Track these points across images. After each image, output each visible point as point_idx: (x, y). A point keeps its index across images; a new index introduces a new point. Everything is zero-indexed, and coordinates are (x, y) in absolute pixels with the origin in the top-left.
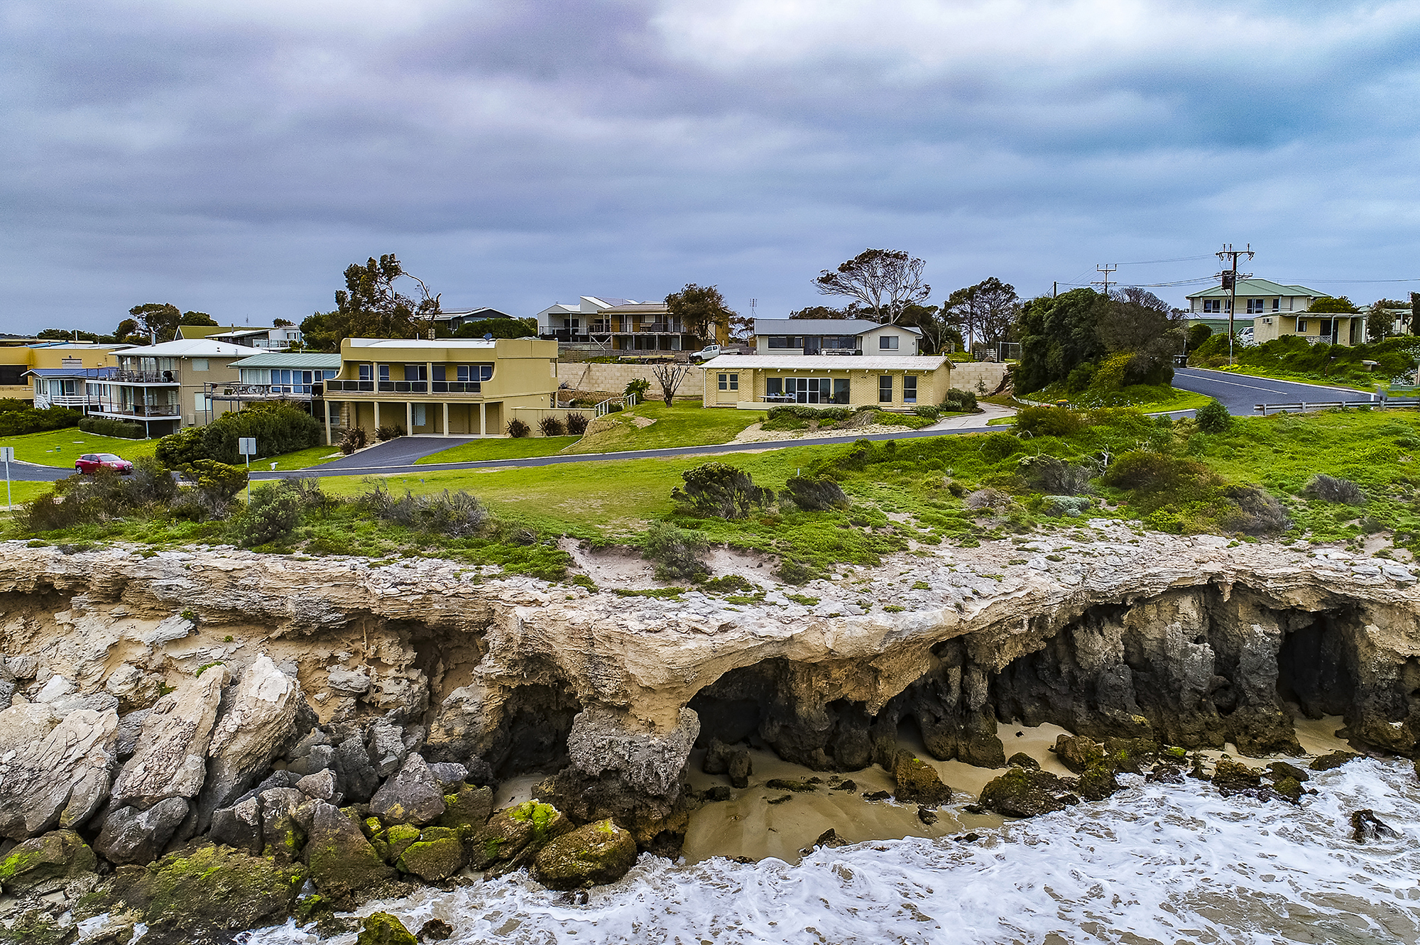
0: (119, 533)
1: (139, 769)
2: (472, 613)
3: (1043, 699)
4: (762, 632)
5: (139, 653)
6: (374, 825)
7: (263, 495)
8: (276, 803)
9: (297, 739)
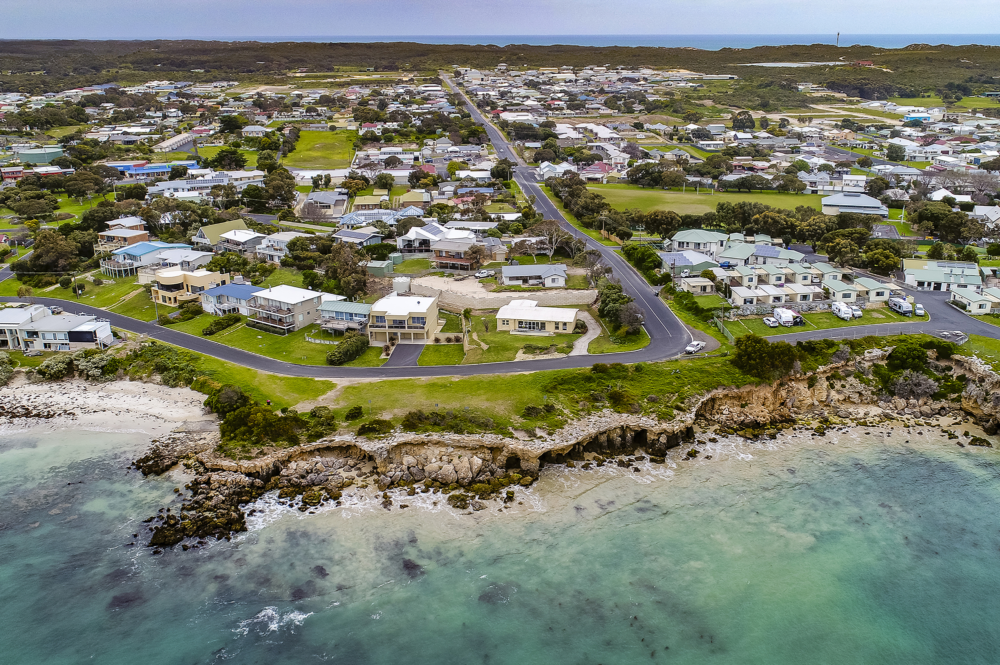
1: (461, 473)
2: (500, 445)
3: (592, 448)
6: (497, 478)
8: (484, 477)
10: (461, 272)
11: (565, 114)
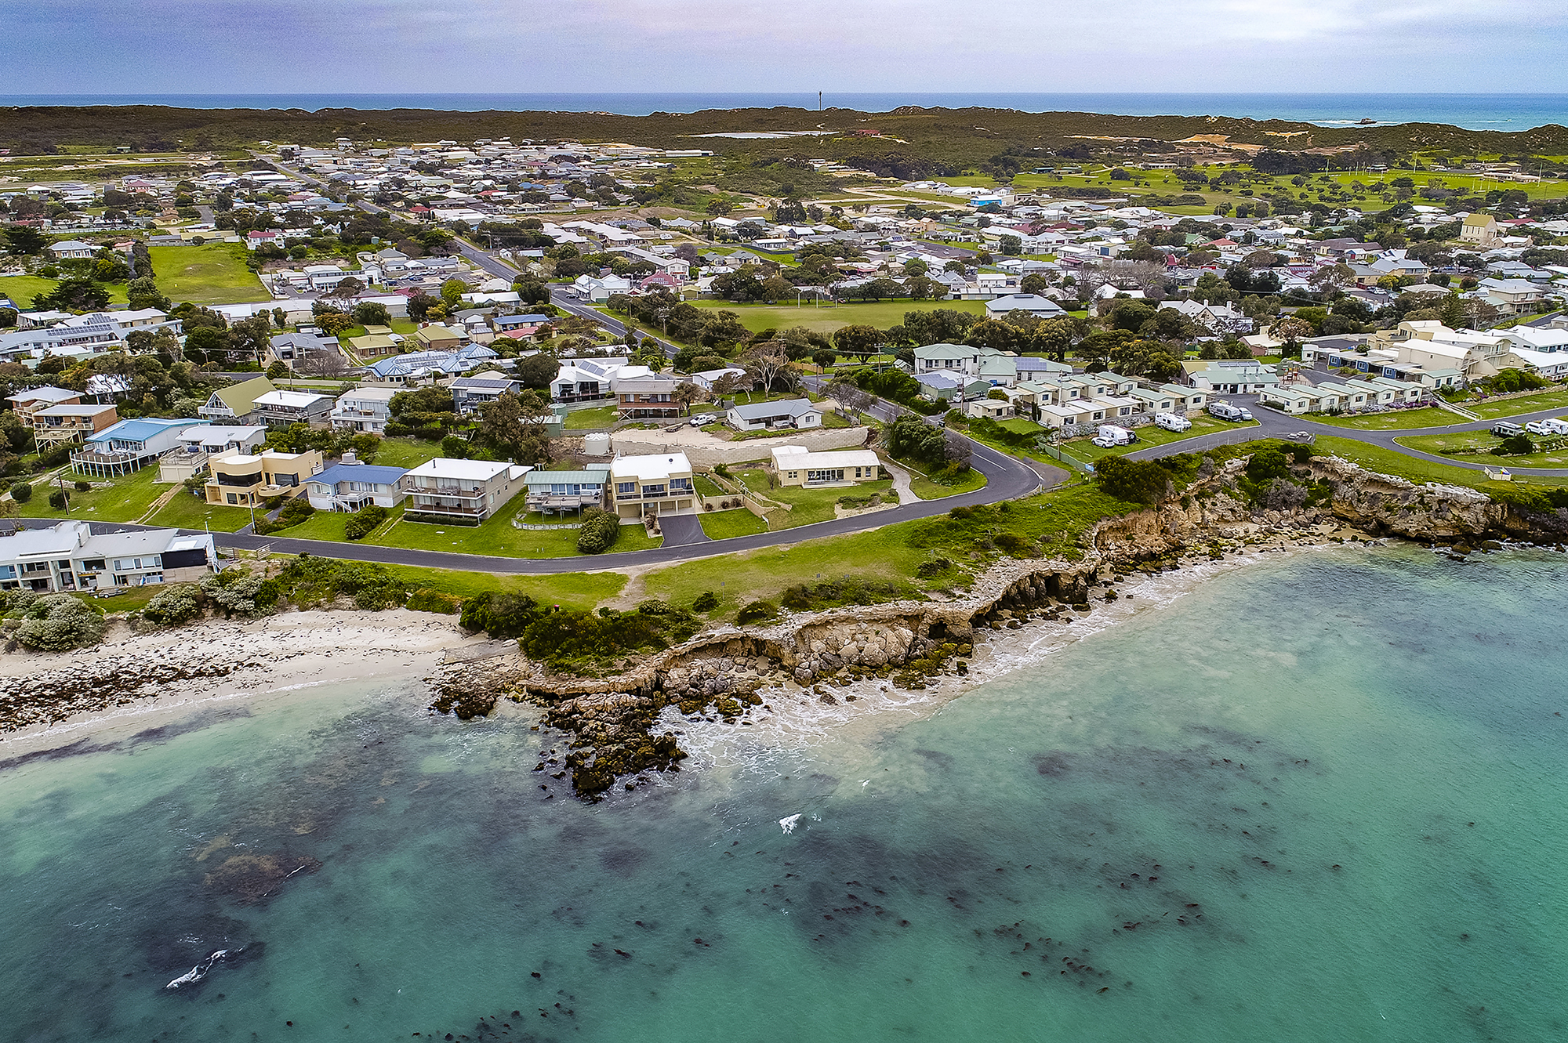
10: (668, 420)
11: (524, 210)
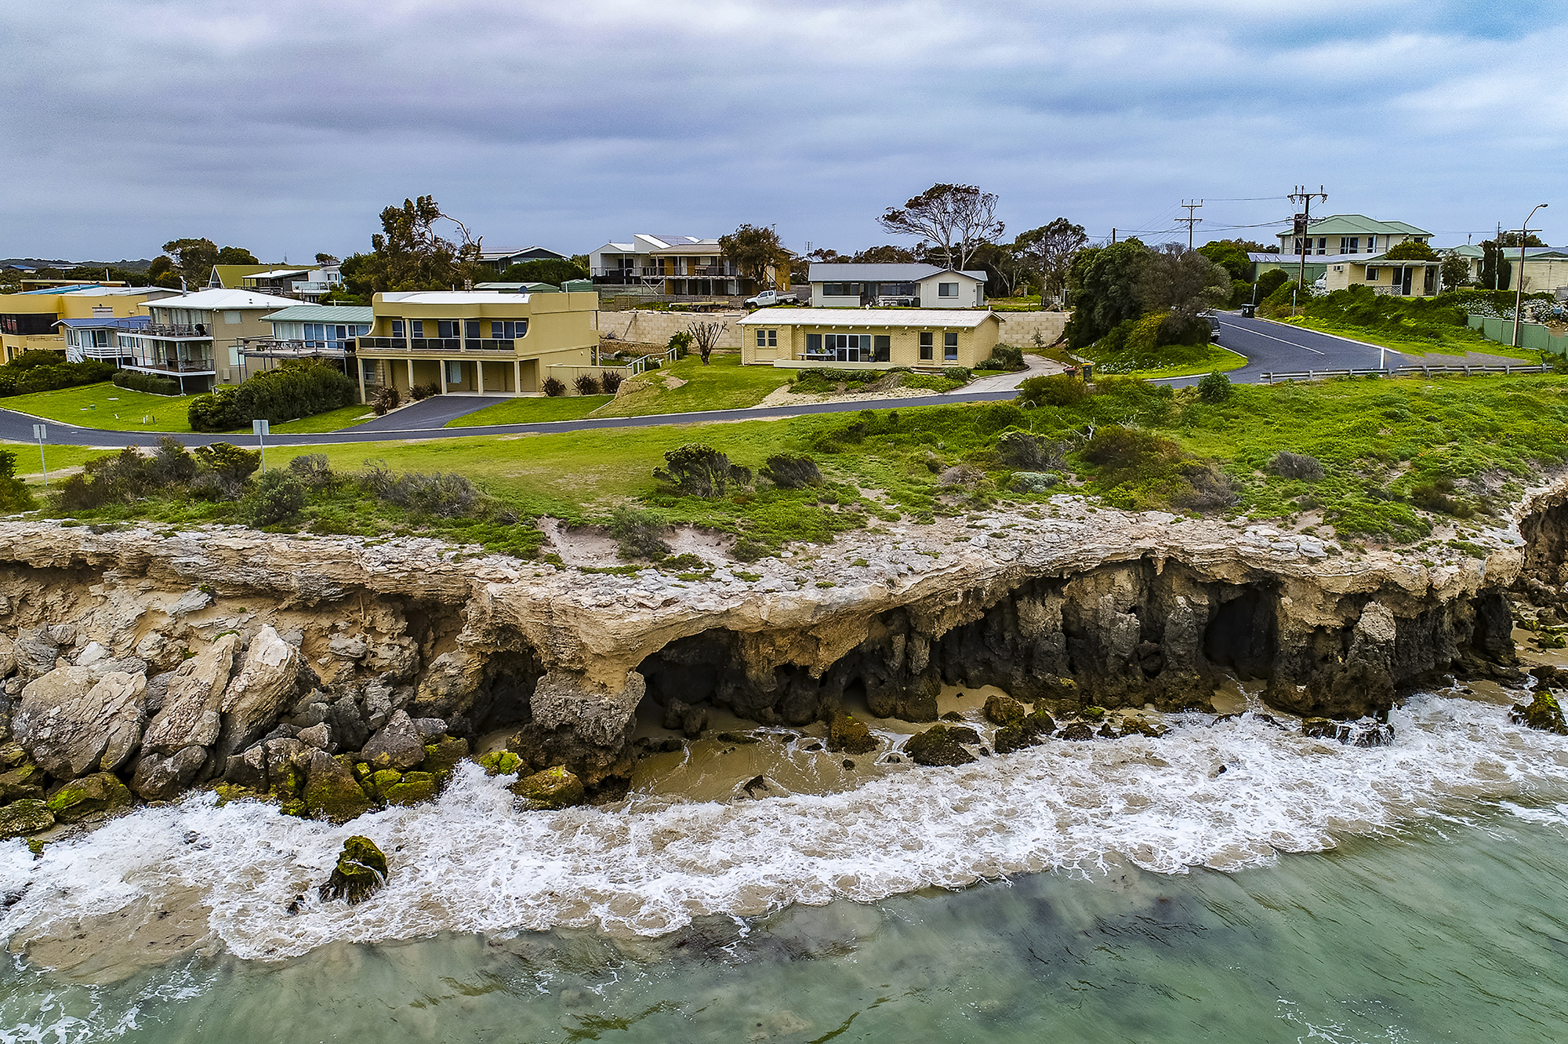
0: (144, 513)
1: (165, 722)
2: (453, 588)
3: (987, 664)
4: (701, 606)
5: (164, 622)
6: (364, 769)
7: (270, 479)
8: (279, 751)
9: (299, 697)
